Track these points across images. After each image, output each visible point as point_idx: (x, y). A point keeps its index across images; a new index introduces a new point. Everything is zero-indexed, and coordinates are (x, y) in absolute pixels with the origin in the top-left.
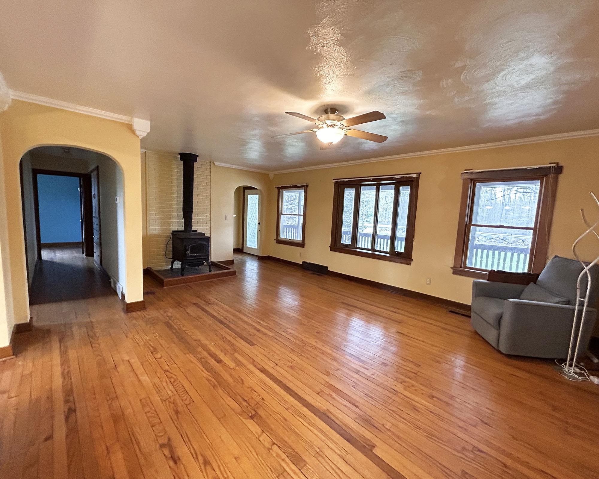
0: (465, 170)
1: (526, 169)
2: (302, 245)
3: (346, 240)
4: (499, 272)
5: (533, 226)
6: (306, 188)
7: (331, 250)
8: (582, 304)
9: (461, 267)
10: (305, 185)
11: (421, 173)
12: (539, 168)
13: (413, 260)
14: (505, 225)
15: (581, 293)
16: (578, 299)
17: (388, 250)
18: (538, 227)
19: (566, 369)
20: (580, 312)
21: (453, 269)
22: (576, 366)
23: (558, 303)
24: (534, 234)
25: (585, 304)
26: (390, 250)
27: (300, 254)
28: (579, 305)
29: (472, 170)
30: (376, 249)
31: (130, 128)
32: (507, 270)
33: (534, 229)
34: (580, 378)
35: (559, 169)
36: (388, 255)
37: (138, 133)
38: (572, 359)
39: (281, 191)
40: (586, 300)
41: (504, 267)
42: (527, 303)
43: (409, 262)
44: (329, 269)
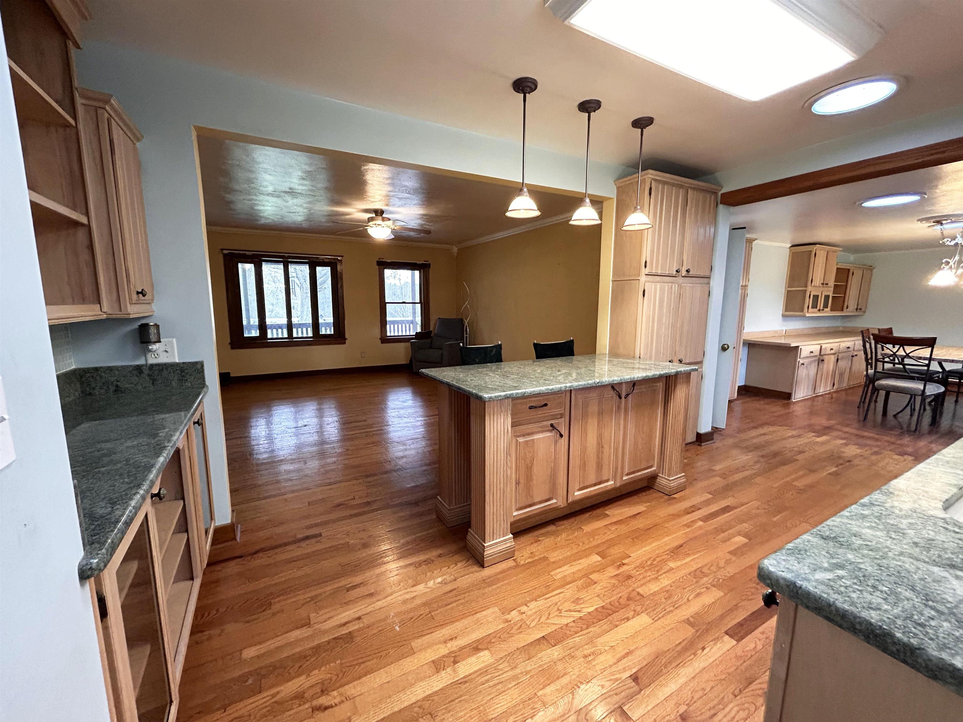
0: (380, 259)
3: (251, 332)
7: (231, 349)
9: (386, 337)
13: (346, 339)
16: (465, 336)
17: (310, 335)
18: (423, 301)
21: (381, 340)
24: (421, 306)
26: (313, 335)
29: (384, 259)
30: (295, 336)
33: (420, 302)
35: (428, 266)
36: (310, 340)
40: (468, 335)
43: (343, 341)
44: (232, 375)
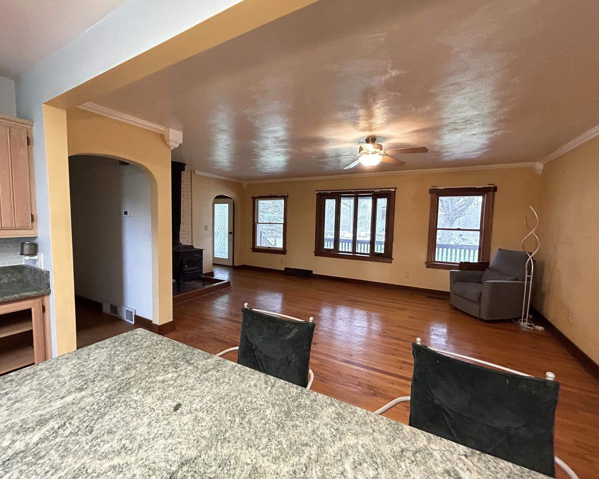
0: (432, 187)
1: (475, 188)
2: (283, 252)
3: (329, 245)
4: (466, 263)
5: (479, 229)
6: (285, 198)
7: (315, 255)
8: (529, 279)
9: (432, 262)
10: (286, 195)
11: (397, 188)
12: (484, 188)
13: (393, 259)
14: (461, 228)
15: (528, 272)
16: (527, 276)
17: (369, 252)
18: (483, 229)
19: (522, 324)
20: (528, 284)
21: (427, 264)
22: (528, 322)
23: (512, 280)
24: (481, 234)
25: (531, 279)
26: (370, 252)
27: (282, 260)
28: (527, 281)
29: (437, 187)
30: (357, 251)
31: (163, 138)
32: (471, 261)
33: (480, 230)
34: (531, 328)
35: (495, 189)
36: (368, 256)
37: (171, 143)
38: (525, 317)
39: (256, 200)
40: (531, 276)
41: (469, 259)
42: (497, 282)
43: (390, 260)
44: (313, 273)
